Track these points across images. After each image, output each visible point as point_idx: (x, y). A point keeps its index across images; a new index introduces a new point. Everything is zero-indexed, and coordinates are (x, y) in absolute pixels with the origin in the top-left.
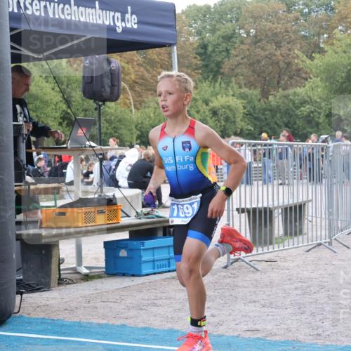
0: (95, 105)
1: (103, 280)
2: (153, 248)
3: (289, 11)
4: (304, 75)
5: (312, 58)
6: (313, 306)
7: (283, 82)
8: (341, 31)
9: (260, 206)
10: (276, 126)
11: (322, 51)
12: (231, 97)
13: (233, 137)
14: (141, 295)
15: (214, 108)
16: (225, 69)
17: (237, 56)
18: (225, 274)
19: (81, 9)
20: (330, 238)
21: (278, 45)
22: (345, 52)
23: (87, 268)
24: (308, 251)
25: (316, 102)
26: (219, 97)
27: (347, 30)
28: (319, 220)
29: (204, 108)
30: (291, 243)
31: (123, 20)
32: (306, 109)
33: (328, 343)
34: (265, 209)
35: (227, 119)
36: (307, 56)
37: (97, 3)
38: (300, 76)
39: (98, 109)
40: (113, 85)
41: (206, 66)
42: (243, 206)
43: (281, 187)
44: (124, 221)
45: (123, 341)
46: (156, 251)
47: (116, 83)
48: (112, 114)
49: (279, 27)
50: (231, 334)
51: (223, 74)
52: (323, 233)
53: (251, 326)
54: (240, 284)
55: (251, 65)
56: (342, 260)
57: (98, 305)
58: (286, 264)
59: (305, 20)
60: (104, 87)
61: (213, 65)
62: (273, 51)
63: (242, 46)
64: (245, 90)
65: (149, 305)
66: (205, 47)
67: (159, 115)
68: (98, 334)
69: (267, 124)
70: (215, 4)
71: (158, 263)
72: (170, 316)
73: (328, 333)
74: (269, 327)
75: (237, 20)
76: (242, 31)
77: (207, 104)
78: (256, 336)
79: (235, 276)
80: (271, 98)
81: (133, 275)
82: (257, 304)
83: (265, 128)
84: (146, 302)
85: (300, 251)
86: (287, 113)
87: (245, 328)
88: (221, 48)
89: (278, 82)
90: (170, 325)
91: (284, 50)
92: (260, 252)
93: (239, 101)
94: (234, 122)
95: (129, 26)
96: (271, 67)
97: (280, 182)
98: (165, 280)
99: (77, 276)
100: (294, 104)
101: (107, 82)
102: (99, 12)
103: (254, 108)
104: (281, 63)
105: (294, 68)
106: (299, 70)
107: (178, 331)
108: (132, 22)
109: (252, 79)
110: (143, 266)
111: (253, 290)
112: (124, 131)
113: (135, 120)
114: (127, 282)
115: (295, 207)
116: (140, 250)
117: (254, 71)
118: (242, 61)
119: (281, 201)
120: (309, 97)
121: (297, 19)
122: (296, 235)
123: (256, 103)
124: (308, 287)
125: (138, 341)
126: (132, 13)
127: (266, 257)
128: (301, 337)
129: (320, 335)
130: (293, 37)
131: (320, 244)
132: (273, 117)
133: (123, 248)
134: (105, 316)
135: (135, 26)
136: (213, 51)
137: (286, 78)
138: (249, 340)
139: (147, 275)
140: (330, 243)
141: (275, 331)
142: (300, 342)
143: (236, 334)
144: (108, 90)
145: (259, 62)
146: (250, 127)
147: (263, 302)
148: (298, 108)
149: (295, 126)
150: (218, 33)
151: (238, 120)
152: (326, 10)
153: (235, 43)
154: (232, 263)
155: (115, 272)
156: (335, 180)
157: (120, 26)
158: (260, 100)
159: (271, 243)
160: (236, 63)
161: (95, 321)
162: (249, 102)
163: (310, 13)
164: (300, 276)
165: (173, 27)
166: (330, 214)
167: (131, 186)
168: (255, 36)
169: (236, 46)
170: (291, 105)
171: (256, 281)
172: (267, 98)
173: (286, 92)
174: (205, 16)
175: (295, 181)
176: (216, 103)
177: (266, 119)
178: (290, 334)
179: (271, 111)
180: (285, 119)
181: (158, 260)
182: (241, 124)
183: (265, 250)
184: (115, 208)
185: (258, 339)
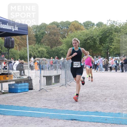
0: (7, 49)
1: (8, 94)
2: (21, 86)
3: (58, 27)
4: (61, 43)
5: (63, 39)
6: (60, 100)
7: (56, 45)
8: (70, 33)
9: (48, 75)
10: (54, 56)
11: (66, 38)
12: (43, 48)
13: (43, 58)
14: (17, 98)
15: (39, 50)
16: (42, 41)
17: (45, 38)
18: (39, 92)
19: (3, 25)
20: (66, 83)
21: (55, 36)
22: (71, 38)
23: (4, 91)
24: (60, 87)
25: (64, 50)
26: (40, 48)
27: (72, 33)
28: (63, 79)
29: (36, 51)
30: (56, 85)
31: (14, 28)
32: (62, 51)
33: (63, 109)
34: (50, 76)
35: (42, 54)
36: (62, 39)
37: (7, 24)
38: (60, 43)
39: (8, 50)
40: (12, 44)
41: (37, 40)
42: (44, 75)
43: (55, 71)
44: (14, 79)
45: (12, 109)
46: (22, 87)
47: (13, 44)
48: (13, 52)
49: (55, 31)
50: (40, 107)
51: (41, 42)
52: (64, 82)
53: (45, 105)
54: (43, 95)
55: (48, 40)
56: (68, 89)
57: (6, 100)
58: (55, 90)
59: (62, 30)
60: (10, 45)
61: (39, 40)
62: (54, 37)
63: (46, 36)
64: (47, 46)
65: (19, 100)
66: (37, 35)
67: (25, 52)
68: (5, 108)
69: (52, 55)
70: (40, 25)
71: (22, 90)
72: (24, 103)
73: (63, 107)
74: (49, 106)
75: (45, 29)
76: (46, 32)
77: (37, 50)
78: (45, 108)
79: (42, 93)
80: (53, 48)
81: (16, 93)
82: (47, 100)
83: (51, 56)
84: (18, 100)
85: (59, 86)
86: (57, 52)
87: (43, 106)
88: (41, 36)
89: (55, 45)
90: (24, 105)
91: (56, 37)
92: (48, 87)
93: (45, 49)
94: (44, 54)
95: (16, 30)
96: (53, 41)
97: (55, 69)
98: (24, 94)
99: (1, 93)
100: (59, 50)
101: (11, 43)
102: (8, 26)
103: (49, 51)
104: (56, 40)
105: (59, 41)
106: (60, 42)
107: (26, 107)
108: (16, 29)
109: (48, 44)
110: (18, 90)
111: (46, 96)
112: (16, 56)
113: (19, 53)
114: (14, 94)
115: (57, 76)
116: (17, 86)
117: (49, 42)
118: (46, 39)
119: (54, 74)
120: (62, 48)
121: (60, 29)
122: (57, 83)
123: (49, 50)
124: (60, 95)
125: (16, 109)
126: (16, 27)
127: (50, 88)
128: (57, 108)
129: (61, 107)
130: (59, 34)
131: (63, 85)
132: (53, 53)
133: (13, 86)
134: (7, 103)
135: (17, 30)
136: (39, 37)
137: (57, 44)
138: (44, 109)
139: (19, 93)
140: (66, 85)
141: (50, 107)
142: (56, 109)
143: (41, 107)
144: (11, 45)
145: (50, 39)
146: (48, 56)
147: (48, 99)
148: (60, 51)
149: (59, 56)
150: (40, 32)
151: (45, 54)
152: (67, 28)
153: (44, 35)
154: (41, 90)
155: (11, 92)
156: (67, 69)
157: (13, 30)
158: (50, 49)
159: (51, 85)
160: (44, 40)
161: (5, 104)
162: (48, 49)
163: (63, 28)
164: (58, 93)
165: (27, 30)
166: (66, 77)
167: (17, 70)
168: (49, 33)
169: (45, 35)
170: (58, 50)
171: (47, 94)
172: (52, 48)
173: (57, 47)
174: (37, 28)
175: (58, 69)
176: (39, 49)
177: (52, 54)
178: (54, 107)
179: (53, 52)
180: (56, 54)
181: (22, 89)
182: (45, 55)
183: (50, 86)
184: (11, 75)
185: (46, 108)
